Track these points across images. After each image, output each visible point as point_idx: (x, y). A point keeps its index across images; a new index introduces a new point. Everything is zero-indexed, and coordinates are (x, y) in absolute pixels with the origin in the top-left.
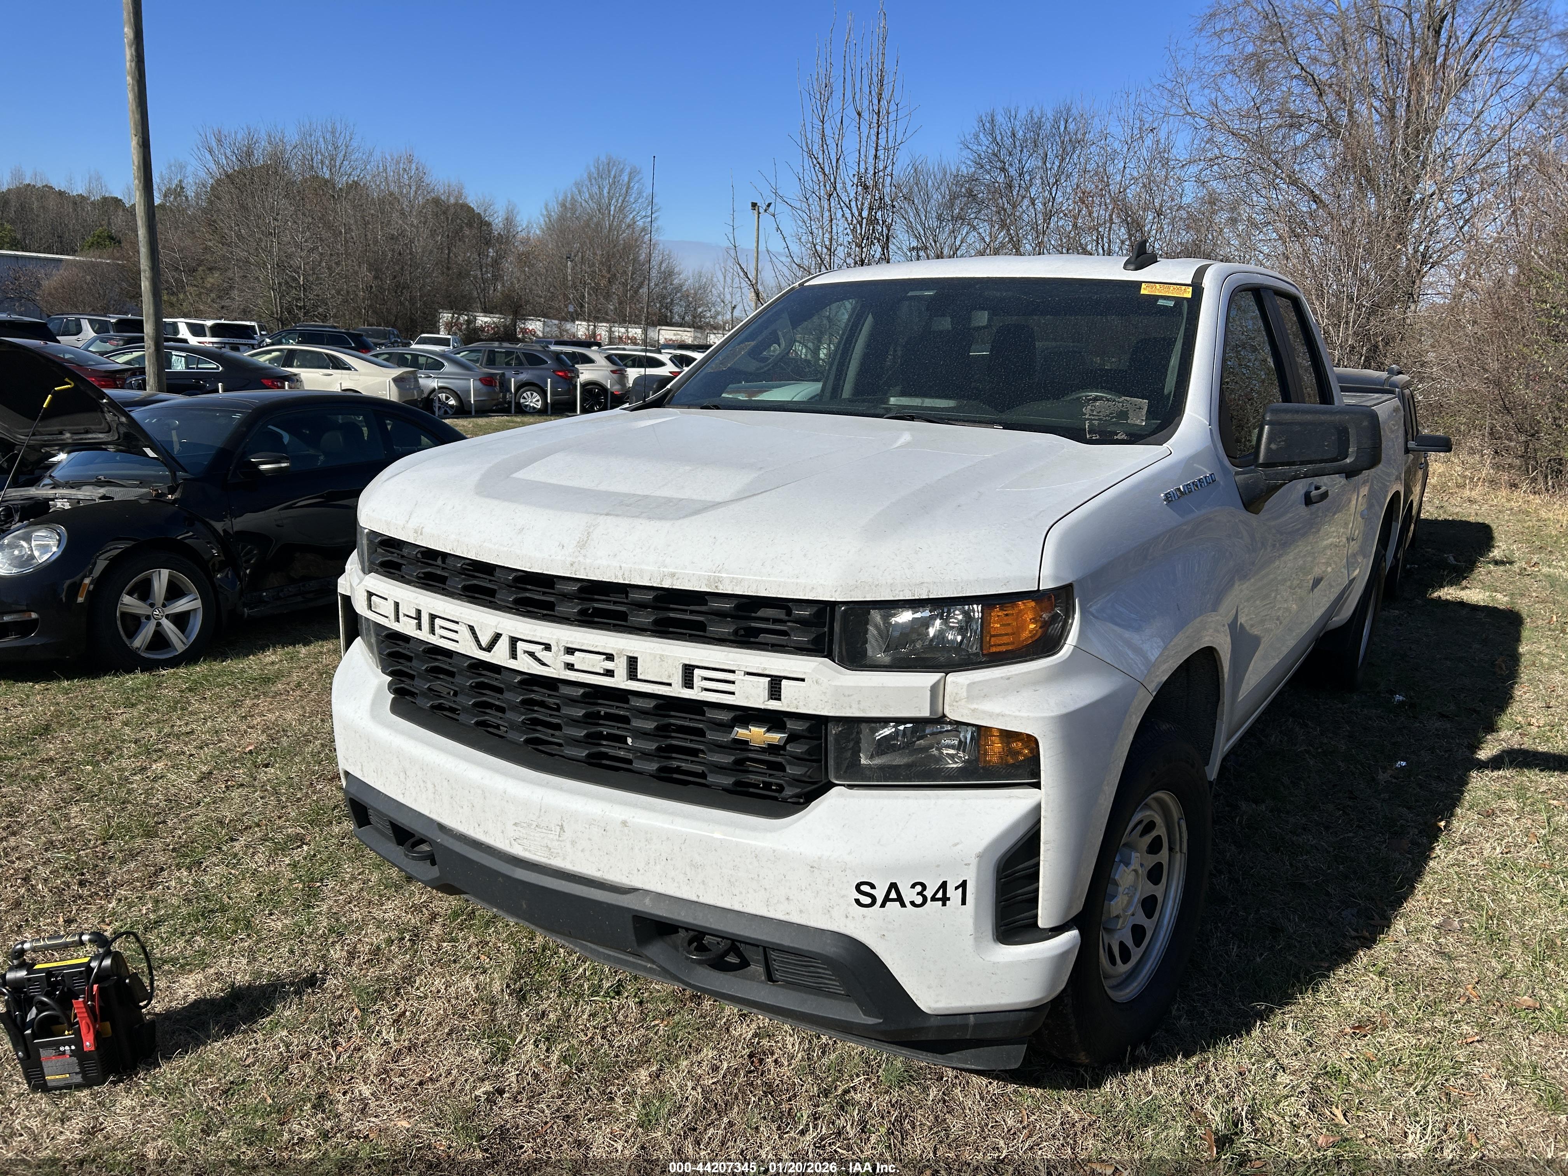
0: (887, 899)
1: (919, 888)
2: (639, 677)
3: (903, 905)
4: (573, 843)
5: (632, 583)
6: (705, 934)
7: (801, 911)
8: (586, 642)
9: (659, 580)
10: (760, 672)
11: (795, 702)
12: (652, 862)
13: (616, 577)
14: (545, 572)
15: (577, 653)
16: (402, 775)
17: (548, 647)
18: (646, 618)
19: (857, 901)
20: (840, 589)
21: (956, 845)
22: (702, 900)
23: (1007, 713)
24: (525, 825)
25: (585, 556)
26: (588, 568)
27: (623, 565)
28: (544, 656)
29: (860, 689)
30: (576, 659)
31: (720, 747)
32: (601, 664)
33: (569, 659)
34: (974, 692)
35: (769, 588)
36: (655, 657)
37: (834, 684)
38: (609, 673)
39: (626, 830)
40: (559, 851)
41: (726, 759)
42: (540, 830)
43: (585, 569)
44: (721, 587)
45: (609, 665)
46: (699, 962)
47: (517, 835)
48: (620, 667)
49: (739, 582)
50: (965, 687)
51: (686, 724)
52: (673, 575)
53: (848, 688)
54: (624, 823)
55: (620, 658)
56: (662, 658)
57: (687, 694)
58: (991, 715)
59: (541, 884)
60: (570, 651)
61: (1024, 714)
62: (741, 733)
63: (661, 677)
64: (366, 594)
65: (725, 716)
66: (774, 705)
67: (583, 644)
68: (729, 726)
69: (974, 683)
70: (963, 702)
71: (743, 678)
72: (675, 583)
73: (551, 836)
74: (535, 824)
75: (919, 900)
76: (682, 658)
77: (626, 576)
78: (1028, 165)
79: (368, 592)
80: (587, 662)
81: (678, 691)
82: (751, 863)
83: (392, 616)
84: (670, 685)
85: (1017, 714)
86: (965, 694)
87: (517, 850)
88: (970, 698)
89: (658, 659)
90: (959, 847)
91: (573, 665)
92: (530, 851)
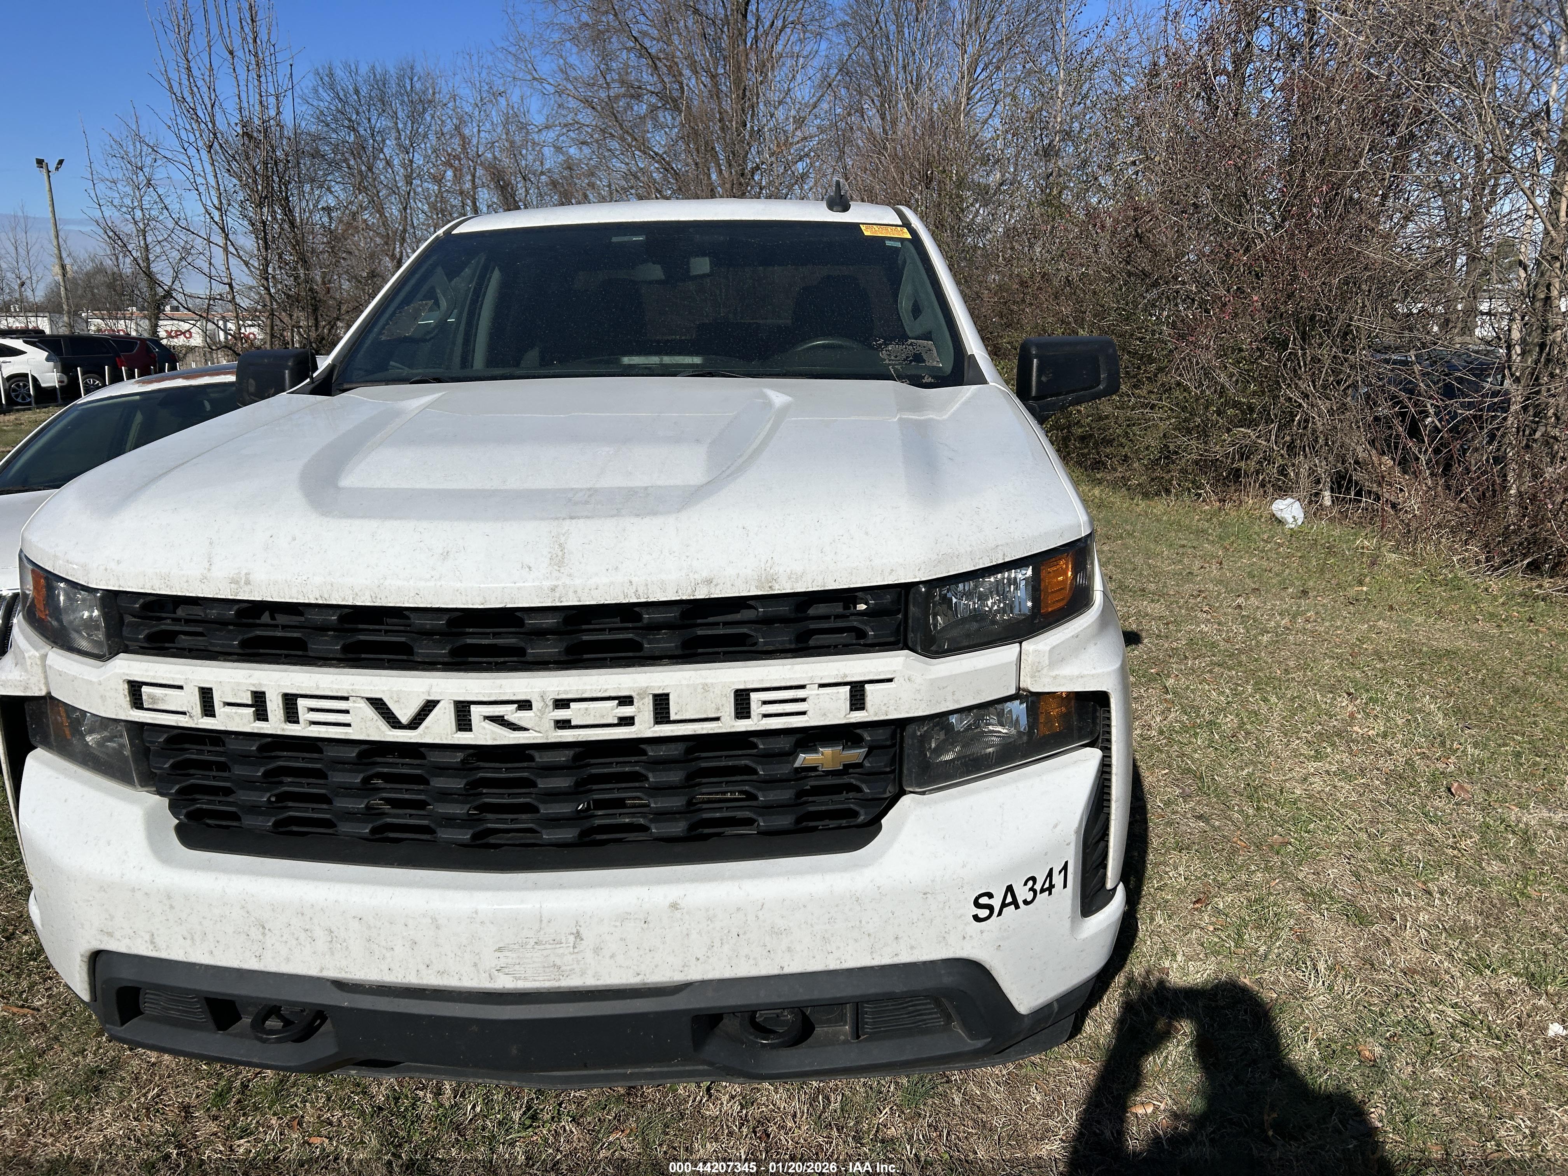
0: (1004, 905)
1: (1030, 883)
2: (673, 717)
3: (1017, 907)
4: (597, 950)
5: (649, 600)
6: (755, 1012)
7: (912, 948)
8: (589, 687)
9: (689, 591)
10: (840, 680)
11: (884, 708)
12: (717, 943)
13: (626, 596)
14: (509, 606)
15: (572, 705)
16: (255, 933)
17: (525, 705)
18: (666, 641)
19: (976, 918)
20: (923, 566)
21: (1055, 826)
22: (787, 970)
23: (1086, 672)
24: (516, 947)
25: (570, 575)
26: (579, 591)
27: (635, 580)
28: (520, 718)
29: (953, 678)
30: (573, 713)
31: (770, 782)
32: (612, 711)
33: (562, 714)
34: (1057, 657)
35: (838, 579)
36: (695, 690)
37: (928, 677)
38: (627, 721)
39: (678, 914)
40: (575, 966)
41: (784, 795)
42: (542, 947)
43: (575, 592)
44: (777, 587)
45: (626, 711)
46: (772, 1047)
47: (502, 962)
48: (643, 711)
49: (799, 578)
50: (1047, 655)
51: (723, 764)
52: (709, 582)
53: (942, 678)
54: (674, 906)
55: (642, 699)
56: (706, 688)
57: (743, 725)
58: (1071, 679)
59: (547, 1016)
60: (562, 704)
61: (1099, 671)
62: (804, 759)
63: (705, 711)
64: (126, 686)
65: (785, 744)
66: (858, 717)
67: (585, 691)
68: (792, 754)
69: (1054, 648)
70: (1045, 671)
71: (817, 692)
72: (713, 591)
73: (561, 951)
74: (532, 941)
75: (1029, 896)
76: (733, 683)
77: (640, 592)
78: (378, 125)
79: (130, 683)
80: (592, 713)
81: (730, 724)
82: (850, 910)
83: (197, 709)
84: (717, 719)
85: (1094, 672)
86: (1047, 662)
87: (504, 983)
88: (1052, 664)
89: (700, 690)
90: (1059, 827)
91: (569, 721)
92: (525, 979)
